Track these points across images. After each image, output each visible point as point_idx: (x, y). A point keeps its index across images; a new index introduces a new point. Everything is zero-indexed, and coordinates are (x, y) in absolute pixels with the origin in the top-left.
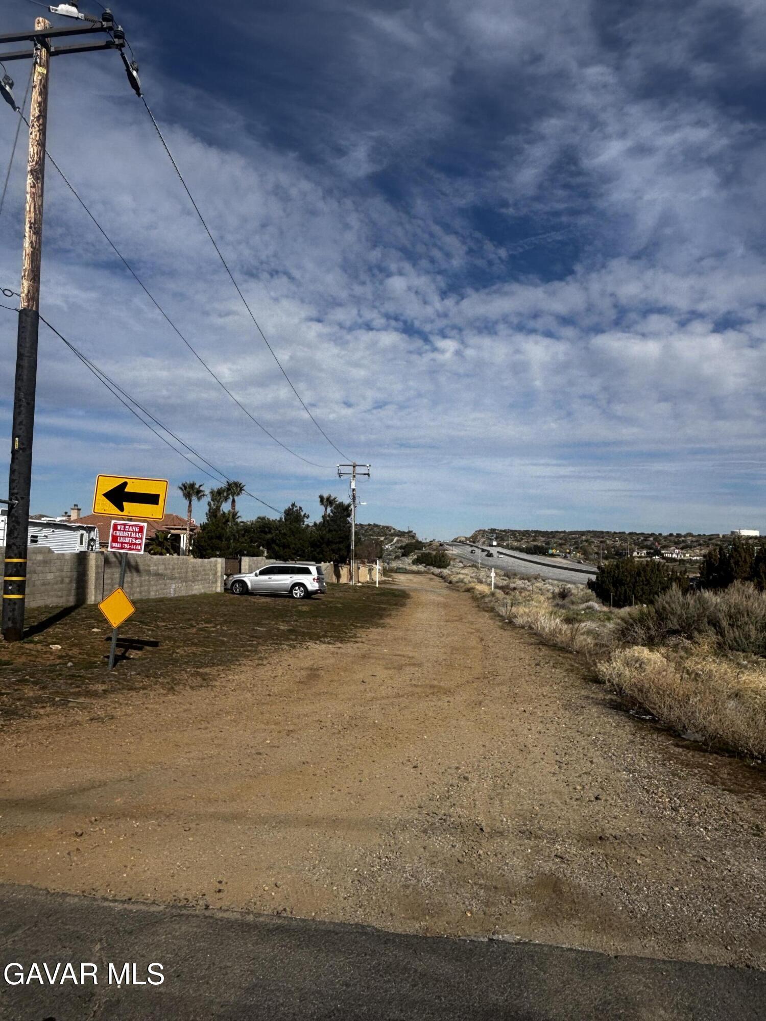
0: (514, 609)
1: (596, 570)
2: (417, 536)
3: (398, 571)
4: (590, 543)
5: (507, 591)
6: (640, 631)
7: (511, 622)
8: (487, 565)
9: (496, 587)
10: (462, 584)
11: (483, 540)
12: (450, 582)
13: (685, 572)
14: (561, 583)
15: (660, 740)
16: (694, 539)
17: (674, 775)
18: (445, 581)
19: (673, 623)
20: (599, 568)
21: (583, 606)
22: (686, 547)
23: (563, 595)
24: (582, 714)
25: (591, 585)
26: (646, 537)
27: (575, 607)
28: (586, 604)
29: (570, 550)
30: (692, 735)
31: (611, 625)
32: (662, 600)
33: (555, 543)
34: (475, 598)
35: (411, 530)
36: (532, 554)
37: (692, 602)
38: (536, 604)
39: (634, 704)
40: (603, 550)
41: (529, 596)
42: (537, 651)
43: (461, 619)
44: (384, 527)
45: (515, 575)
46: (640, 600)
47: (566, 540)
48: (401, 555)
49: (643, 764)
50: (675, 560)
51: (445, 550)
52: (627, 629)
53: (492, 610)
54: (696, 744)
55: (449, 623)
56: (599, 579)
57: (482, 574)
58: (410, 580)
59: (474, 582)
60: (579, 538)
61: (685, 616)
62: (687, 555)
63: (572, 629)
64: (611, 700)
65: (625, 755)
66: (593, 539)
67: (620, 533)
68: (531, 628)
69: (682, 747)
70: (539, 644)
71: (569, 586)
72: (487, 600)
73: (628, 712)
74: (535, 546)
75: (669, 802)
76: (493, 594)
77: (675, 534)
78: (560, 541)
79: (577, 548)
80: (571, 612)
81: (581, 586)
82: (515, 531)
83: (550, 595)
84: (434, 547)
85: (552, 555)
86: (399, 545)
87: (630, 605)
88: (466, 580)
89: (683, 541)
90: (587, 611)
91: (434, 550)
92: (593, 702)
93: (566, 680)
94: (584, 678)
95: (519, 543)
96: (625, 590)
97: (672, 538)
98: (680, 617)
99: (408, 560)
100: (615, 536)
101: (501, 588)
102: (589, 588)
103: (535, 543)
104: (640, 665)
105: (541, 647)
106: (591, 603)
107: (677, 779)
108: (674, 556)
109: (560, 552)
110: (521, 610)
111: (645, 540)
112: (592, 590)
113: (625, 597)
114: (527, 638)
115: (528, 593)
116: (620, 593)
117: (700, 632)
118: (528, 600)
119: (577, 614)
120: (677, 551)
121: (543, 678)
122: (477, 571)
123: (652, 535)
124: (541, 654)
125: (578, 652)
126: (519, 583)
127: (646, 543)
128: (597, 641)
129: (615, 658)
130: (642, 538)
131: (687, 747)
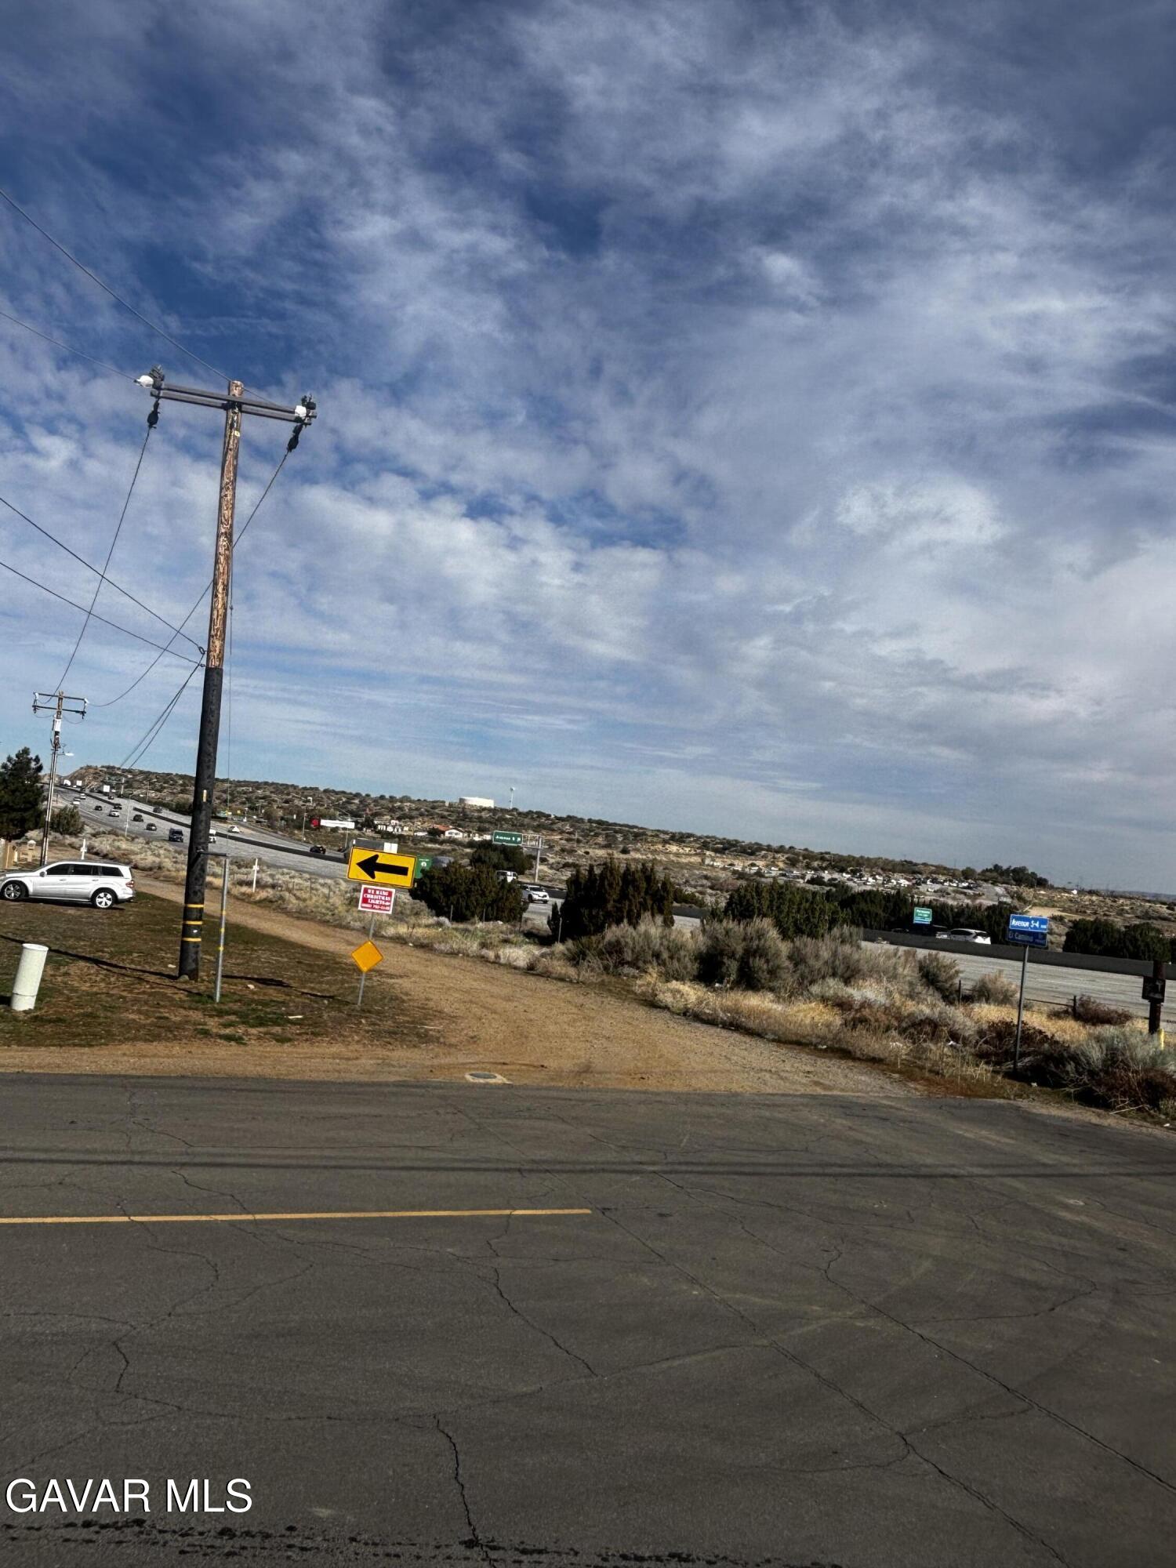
4: (270, 801)
16: (413, 806)
22: (404, 817)
26: (350, 797)
40: (291, 813)
60: (253, 792)
62: (406, 829)
66: (274, 796)
67: (312, 789)
77: (387, 796)
89: (401, 808)
95: (158, 794)
97: (384, 803)
100: (305, 793)
108: (390, 829)
111: (348, 802)
112: (421, 900)
120: (394, 822)
123: (357, 795)
127: (351, 807)
130: (344, 799)
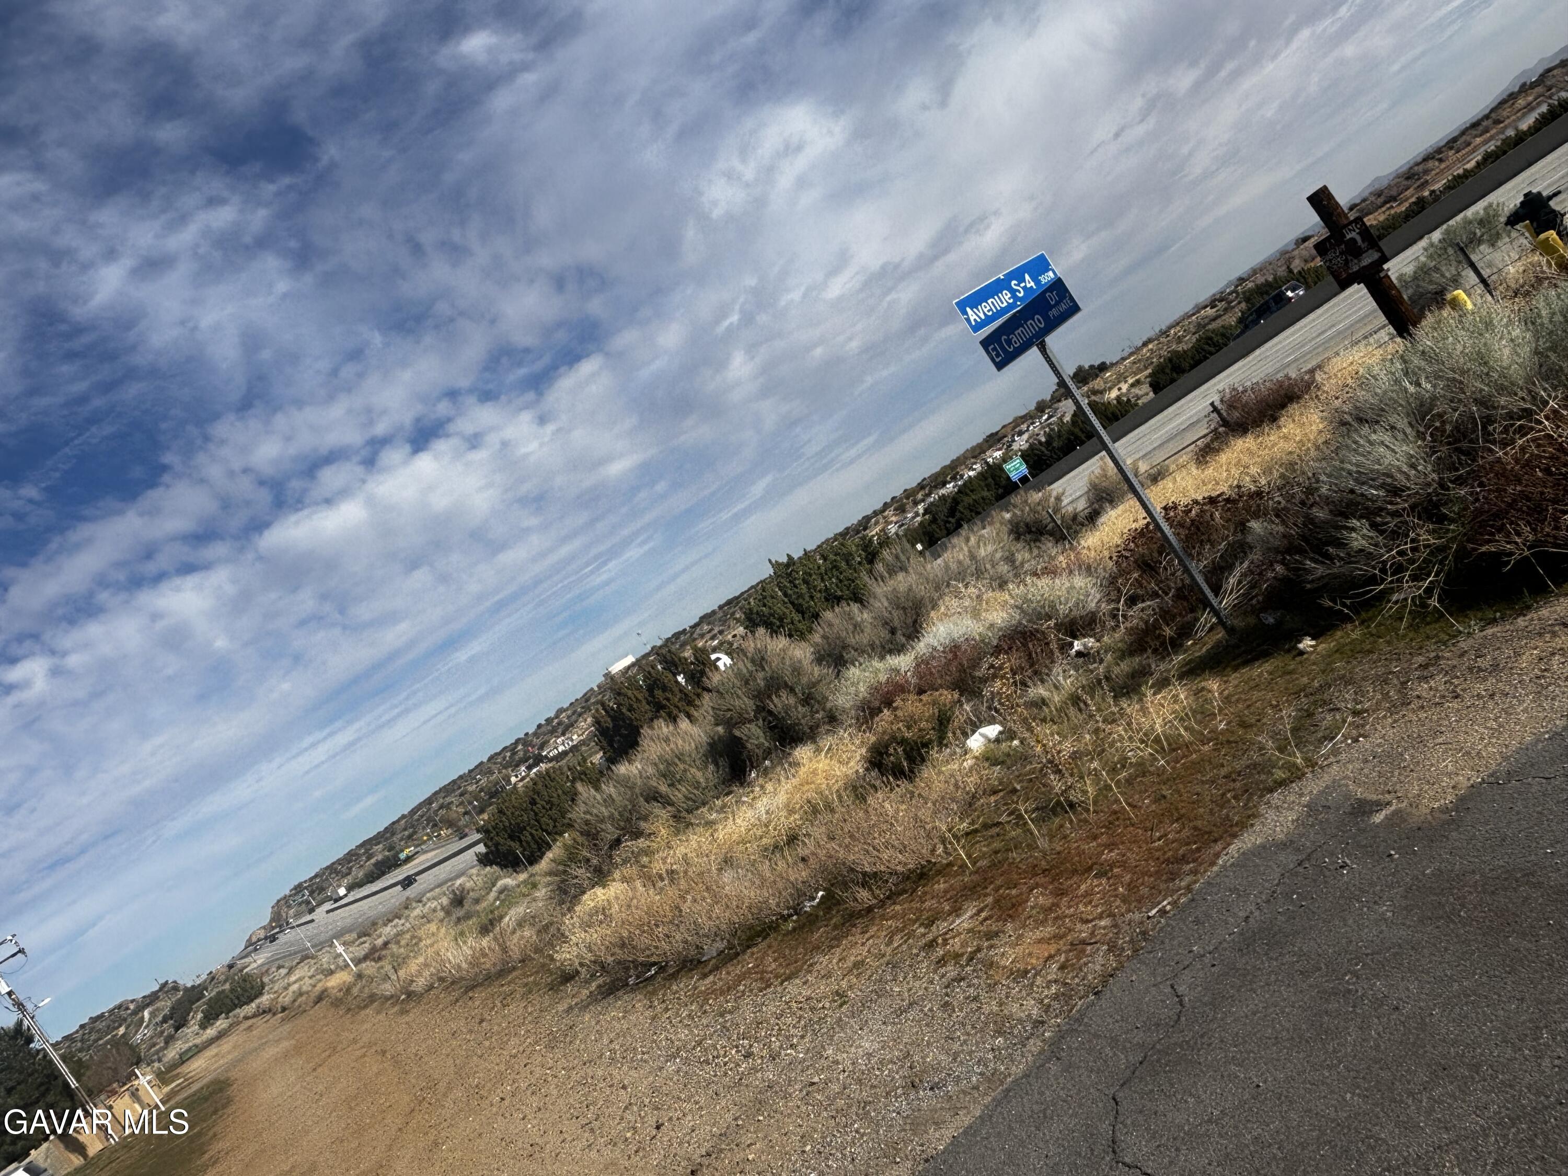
0: (401, 973)
1: (478, 836)
2: (181, 982)
3: (184, 1058)
4: (448, 806)
5: (377, 955)
6: (580, 872)
7: (410, 994)
8: (325, 942)
9: (358, 962)
10: (304, 998)
11: (292, 912)
12: (284, 1009)
13: (585, 760)
14: (445, 888)
15: (682, 986)
16: (569, 712)
17: (722, 1015)
18: (274, 1014)
19: (610, 831)
20: (478, 831)
21: (493, 894)
22: (566, 729)
23: (458, 900)
24: (575, 1037)
25: (484, 860)
26: (512, 748)
27: (484, 904)
28: (495, 889)
29: (428, 834)
30: (712, 949)
31: (541, 893)
32: (578, 813)
33: (401, 840)
34: (337, 1003)
35: (162, 981)
36: (378, 878)
37: (612, 790)
38: (429, 942)
39: (628, 969)
40: (471, 803)
41: (413, 937)
42: (470, 1003)
43: (335, 1048)
44: (111, 1011)
45: (374, 924)
46: (556, 833)
47: (413, 826)
48: (172, 1030)
49: (683, 1034)
50: (565, 753)
51: (241, 971)
52: (563, 881)
53: (372, 998)
54: (723, 956)
55: (319, 1070)
56: (490, 844)
57: (325, 959)
58: (217, 1055)
59: (320, 980)
60: (429, 810)
61: (616, 814)
62: (575, 737)
63: (495, 939)
64: (599, 987)
65: (655, 1041)
66: (448, 800)
67: (476, 767)
68: (442, 980)
69: (711, 972)
70: (466, 992)
71: (458, 882)
72: (355, 991)
73: (627, 985)
74: (375, 865)
75: (737, 1052)
76: (360, 976)
77: (543, 722)
78: (406, 833)
79: (435, 825)
80: (483, 915)
81: (474, 871)
82: (333, 864)
83: (441, 914)
84: (222, 978)
85: (408, 859)
86: (160, 1018)
87: (549, 847)
88: (305, 988)
89: (559, 724)
90: (502, 896)
91: (225, 981)
92: (580, 1010)
93: (530, 1010)
94: (552, 988)
95: (349, 877)
96: (531, 834)
97: (543, 729)
98: (611, 817)
99: (193, 1027)
100: (473, 774)
101: (366, 958)
102: (485, 866)
103: (373, 861)
104: (604, 914)
105: (471, 994)
106: (500, 883)
107: (728, 1017)
108: (561, 748)
109: (416, 846)
110: (413, 966)
111: (514, 753)
112: (491, 865)
113: (537, 842)
114: (445, 998)
115: (408, 936)
116: (527, 842)
117: (645, 818)
118: (414, 945)
119: (492, 912)
120: (559, 740)
121: (499, 1033)
122: (313, 961)
123: (518, 741)
124: (477, 1003)
125: (523, 961)
126: (388, 931)
127: (517, 757)
128: (537, 927)
129: (570, 931)
130: (508, 754)
131: (717, 968)
